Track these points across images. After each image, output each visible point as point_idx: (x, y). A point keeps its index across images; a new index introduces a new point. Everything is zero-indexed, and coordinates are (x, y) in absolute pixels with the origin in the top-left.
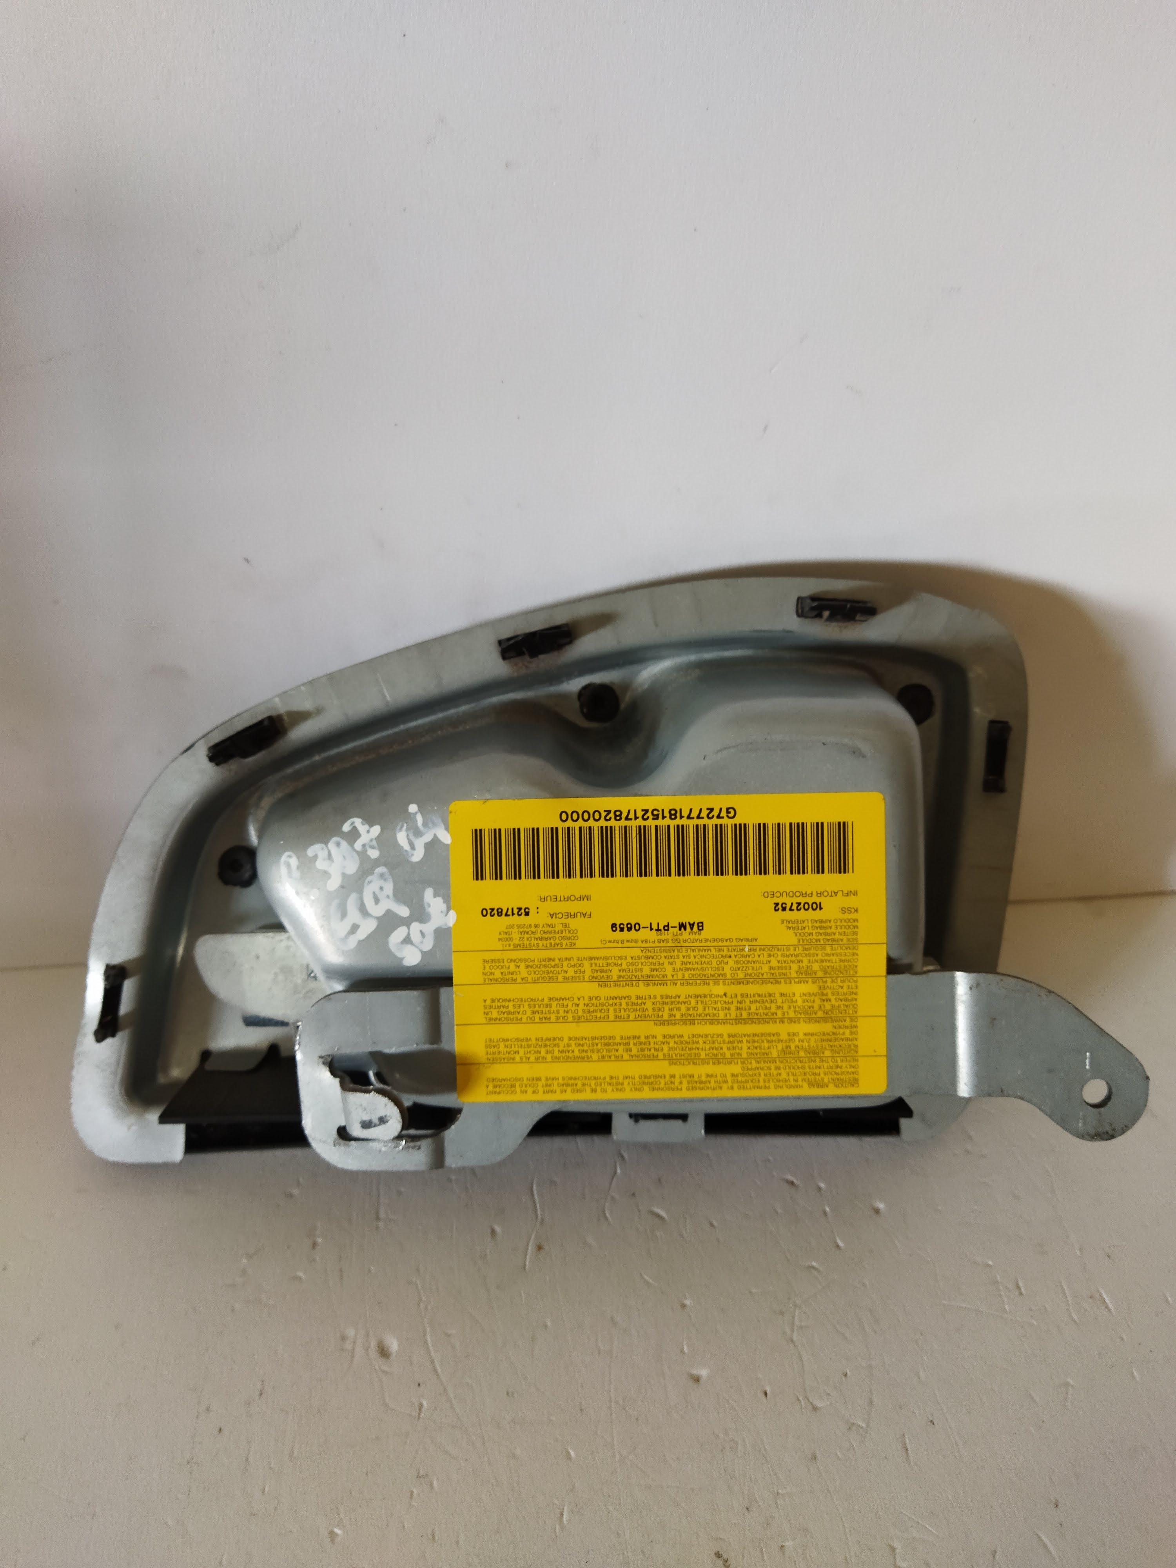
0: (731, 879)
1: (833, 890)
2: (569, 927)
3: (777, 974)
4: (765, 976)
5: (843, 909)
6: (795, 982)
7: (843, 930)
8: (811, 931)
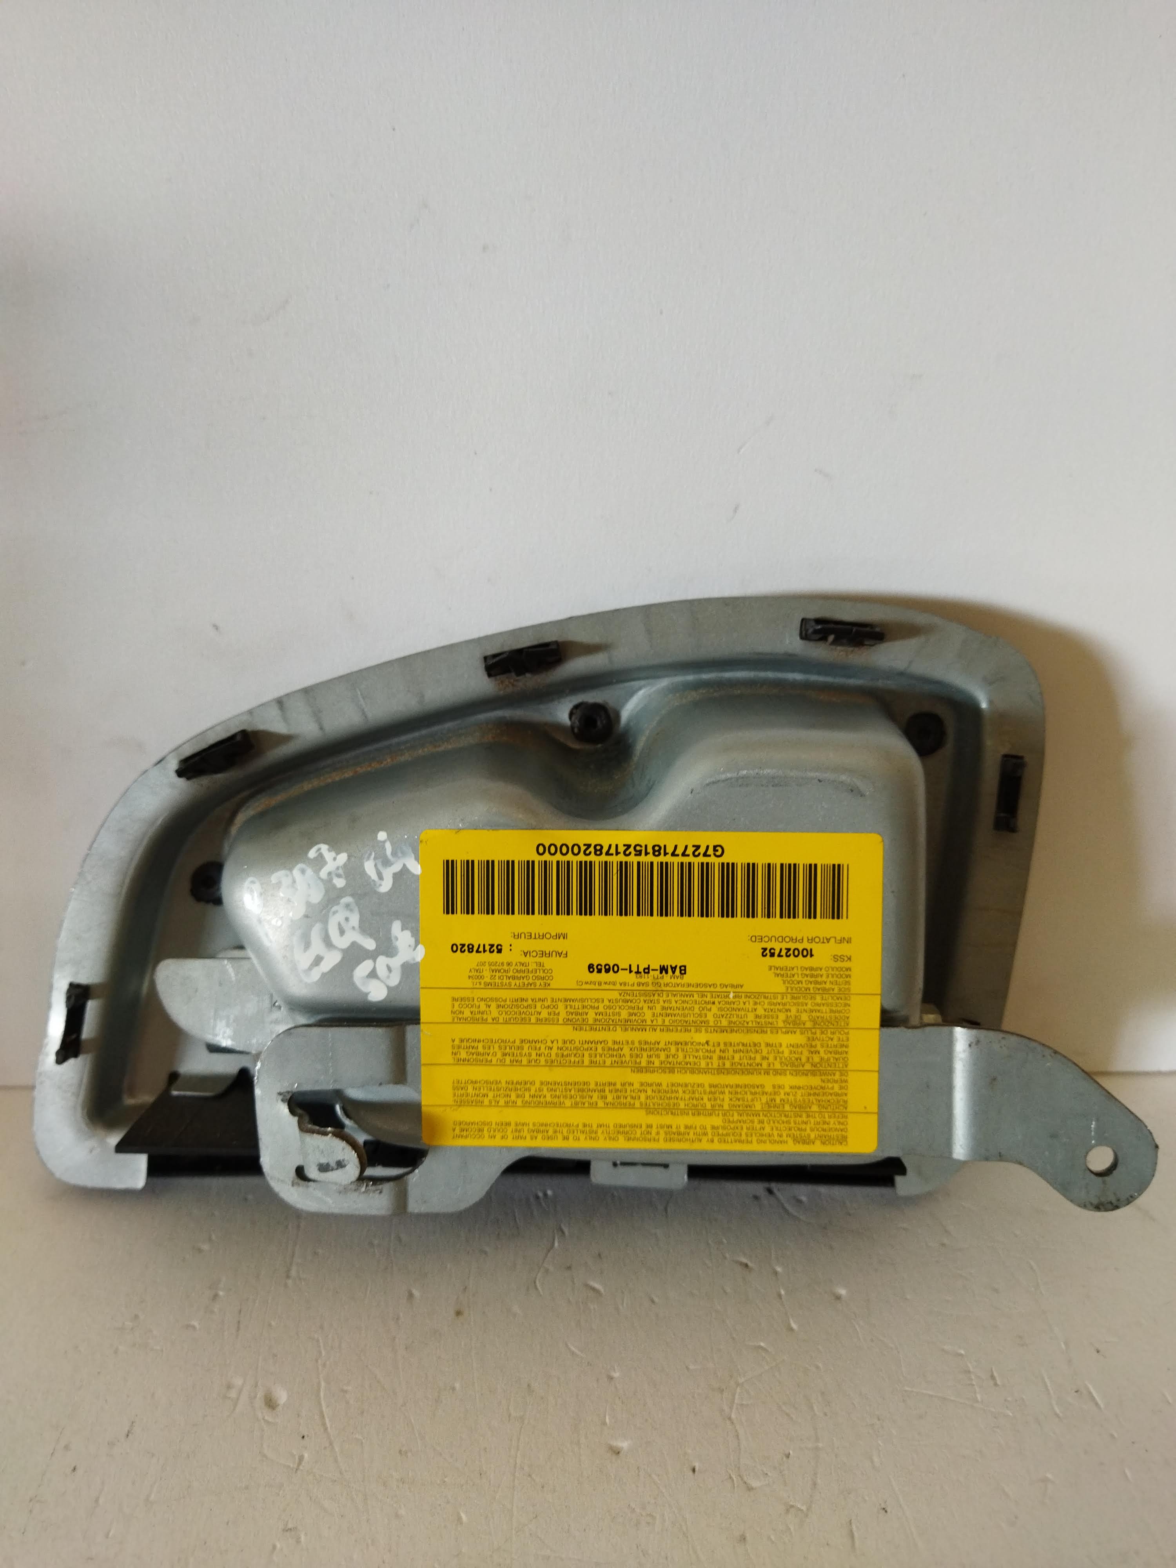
0: (716, 922)
1: (825, 936)
2: (543, 966)
3: (763, 1023)
4: (750, 1024)
5: (836, 957)
6: (782, 1032)
7: (835, 979)
8: (800, 979)
